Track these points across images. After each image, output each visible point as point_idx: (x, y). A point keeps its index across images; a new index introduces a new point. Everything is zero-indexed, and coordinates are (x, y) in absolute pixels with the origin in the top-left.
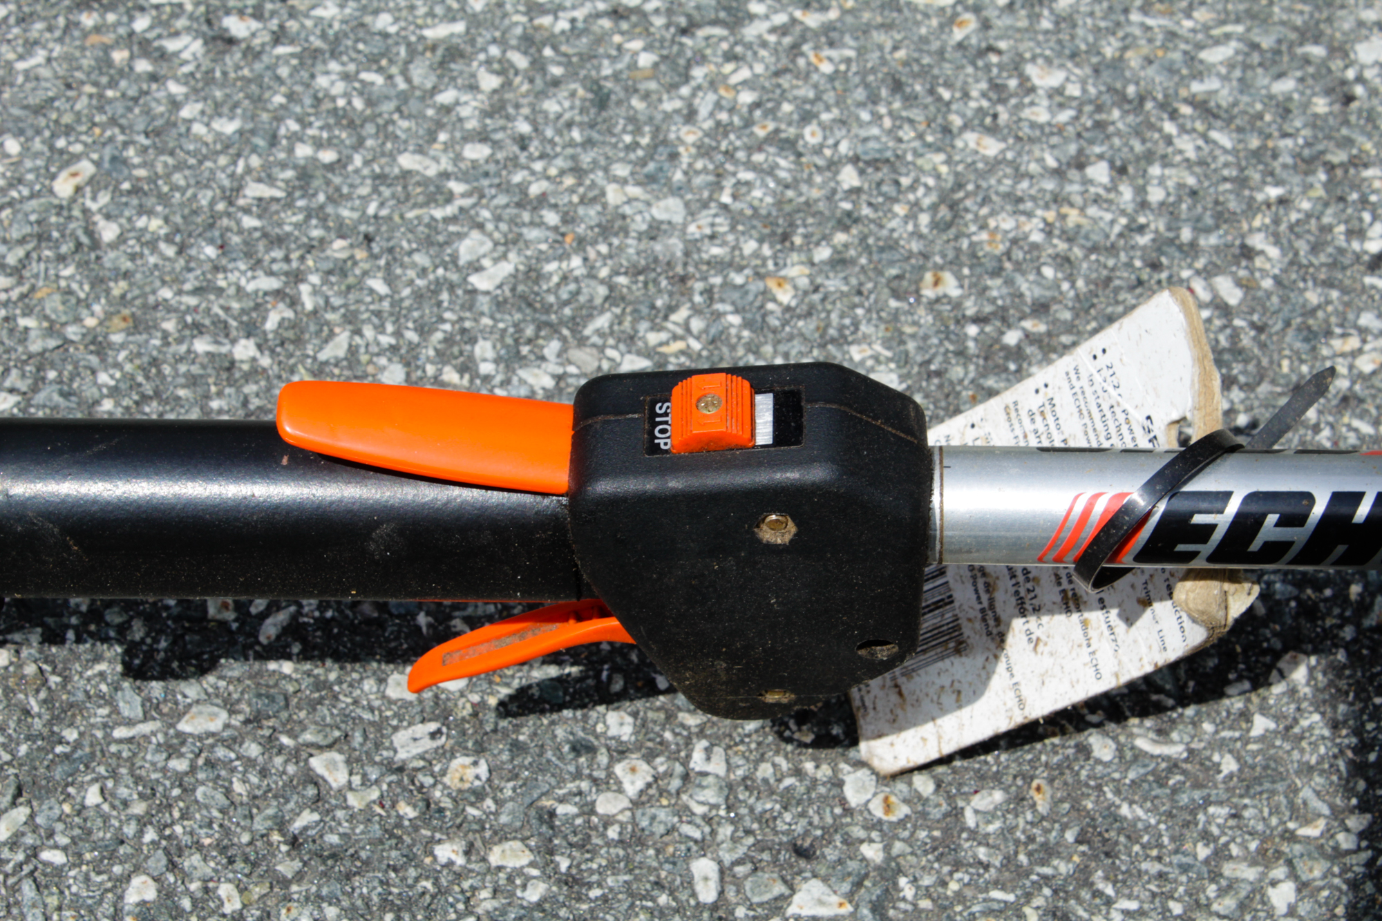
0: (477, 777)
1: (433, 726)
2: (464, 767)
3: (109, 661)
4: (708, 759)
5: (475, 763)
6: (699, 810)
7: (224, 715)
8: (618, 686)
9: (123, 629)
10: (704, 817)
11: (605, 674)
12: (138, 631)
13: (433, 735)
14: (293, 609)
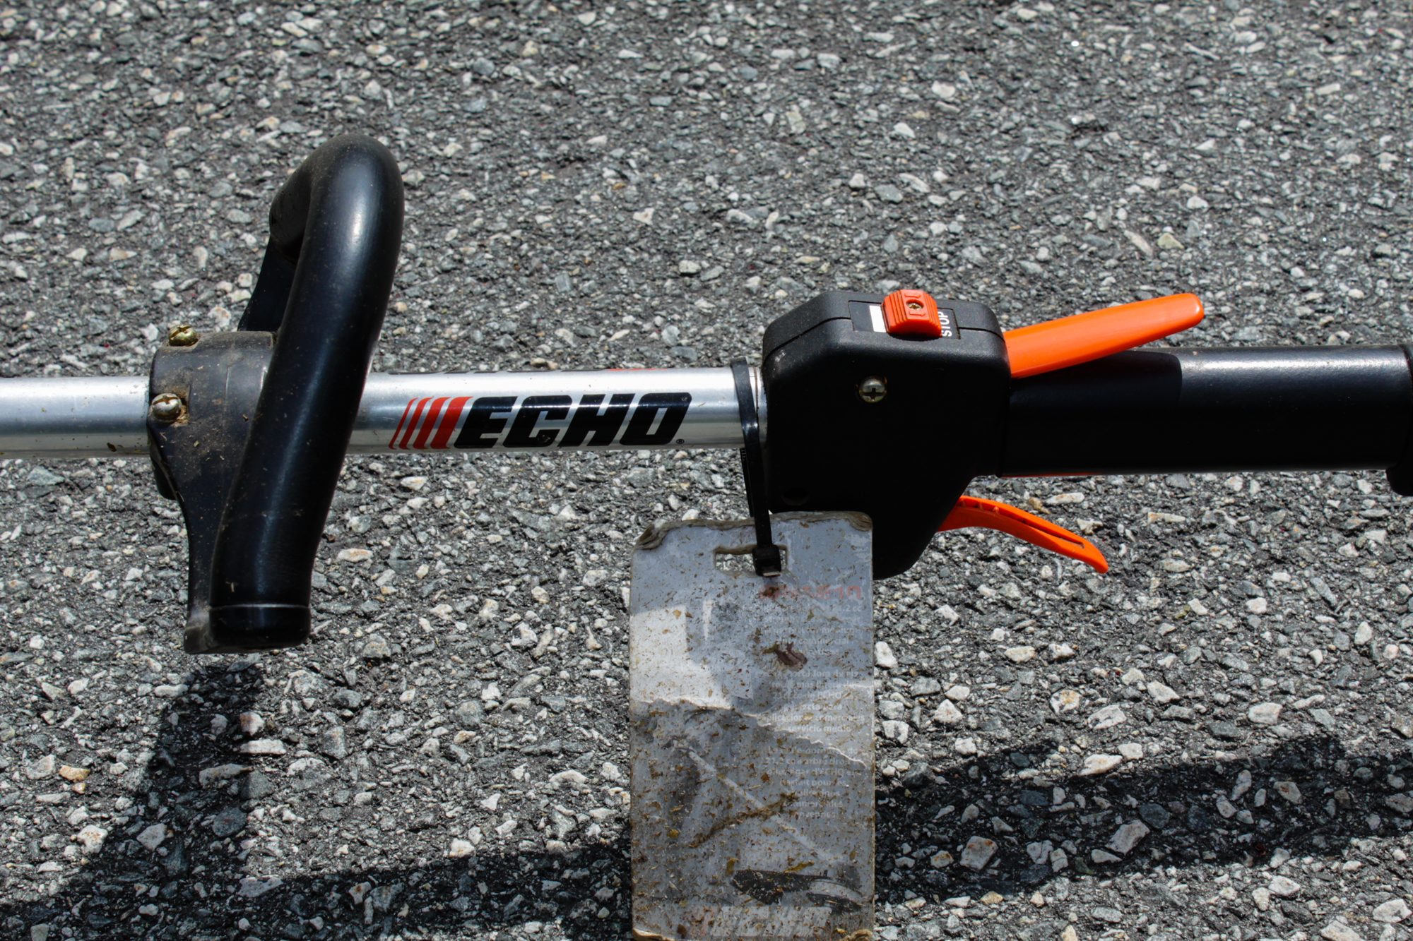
0: (1057, 698)
1: (1099, 726)
2: (1068, 702)
3: (1353, 744)
4: (897, 728)
5: (1061, 707)
6: (896, 695)
7: (1252, 715)
8: (973, 771)
9: (1354, 765)
10: (893, 692)
11: (985, 779)
12: (1341, 765)
13: (1097, 721)
14: (1234, 797)
